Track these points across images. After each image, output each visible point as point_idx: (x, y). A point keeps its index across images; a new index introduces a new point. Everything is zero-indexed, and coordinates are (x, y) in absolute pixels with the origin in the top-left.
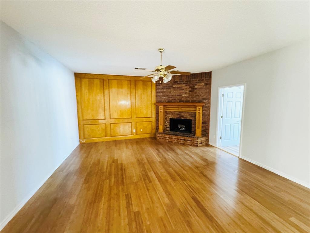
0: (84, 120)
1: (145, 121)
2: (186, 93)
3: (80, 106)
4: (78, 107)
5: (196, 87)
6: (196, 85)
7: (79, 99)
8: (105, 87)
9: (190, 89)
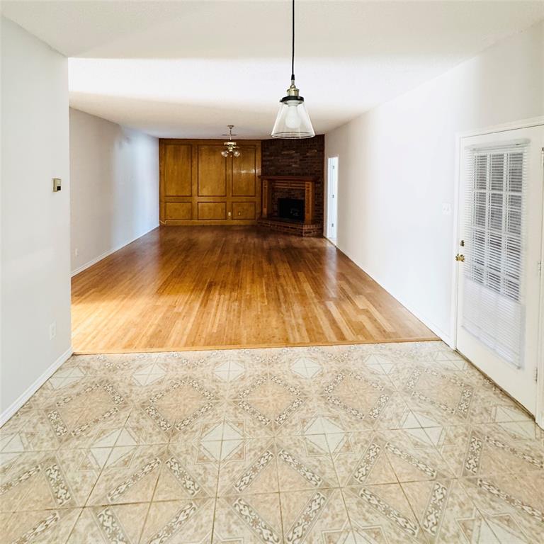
0: (166, 196)
1: (245, 200)
2: (295, 163)
3: (162, 178)
4: (160, 180)
5: (308, 154)
6: (307, 152)
7: (162, 170)
8: (193, 155)
9: (301, 158)
